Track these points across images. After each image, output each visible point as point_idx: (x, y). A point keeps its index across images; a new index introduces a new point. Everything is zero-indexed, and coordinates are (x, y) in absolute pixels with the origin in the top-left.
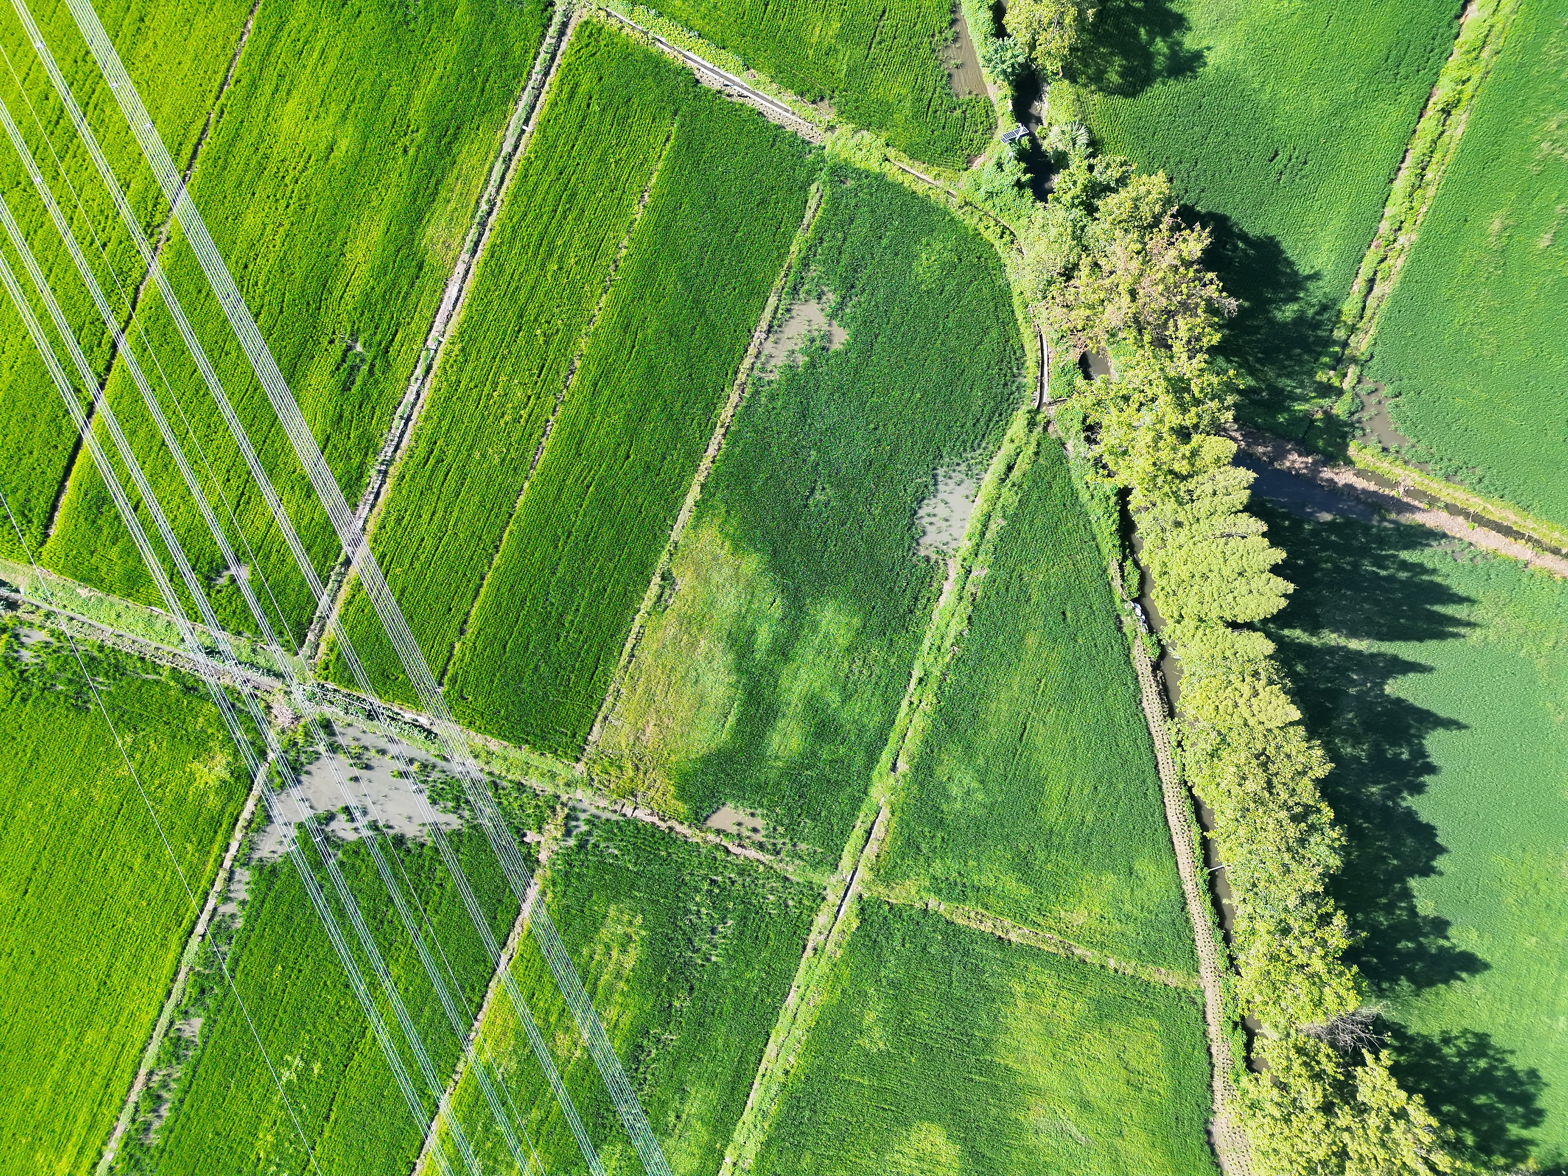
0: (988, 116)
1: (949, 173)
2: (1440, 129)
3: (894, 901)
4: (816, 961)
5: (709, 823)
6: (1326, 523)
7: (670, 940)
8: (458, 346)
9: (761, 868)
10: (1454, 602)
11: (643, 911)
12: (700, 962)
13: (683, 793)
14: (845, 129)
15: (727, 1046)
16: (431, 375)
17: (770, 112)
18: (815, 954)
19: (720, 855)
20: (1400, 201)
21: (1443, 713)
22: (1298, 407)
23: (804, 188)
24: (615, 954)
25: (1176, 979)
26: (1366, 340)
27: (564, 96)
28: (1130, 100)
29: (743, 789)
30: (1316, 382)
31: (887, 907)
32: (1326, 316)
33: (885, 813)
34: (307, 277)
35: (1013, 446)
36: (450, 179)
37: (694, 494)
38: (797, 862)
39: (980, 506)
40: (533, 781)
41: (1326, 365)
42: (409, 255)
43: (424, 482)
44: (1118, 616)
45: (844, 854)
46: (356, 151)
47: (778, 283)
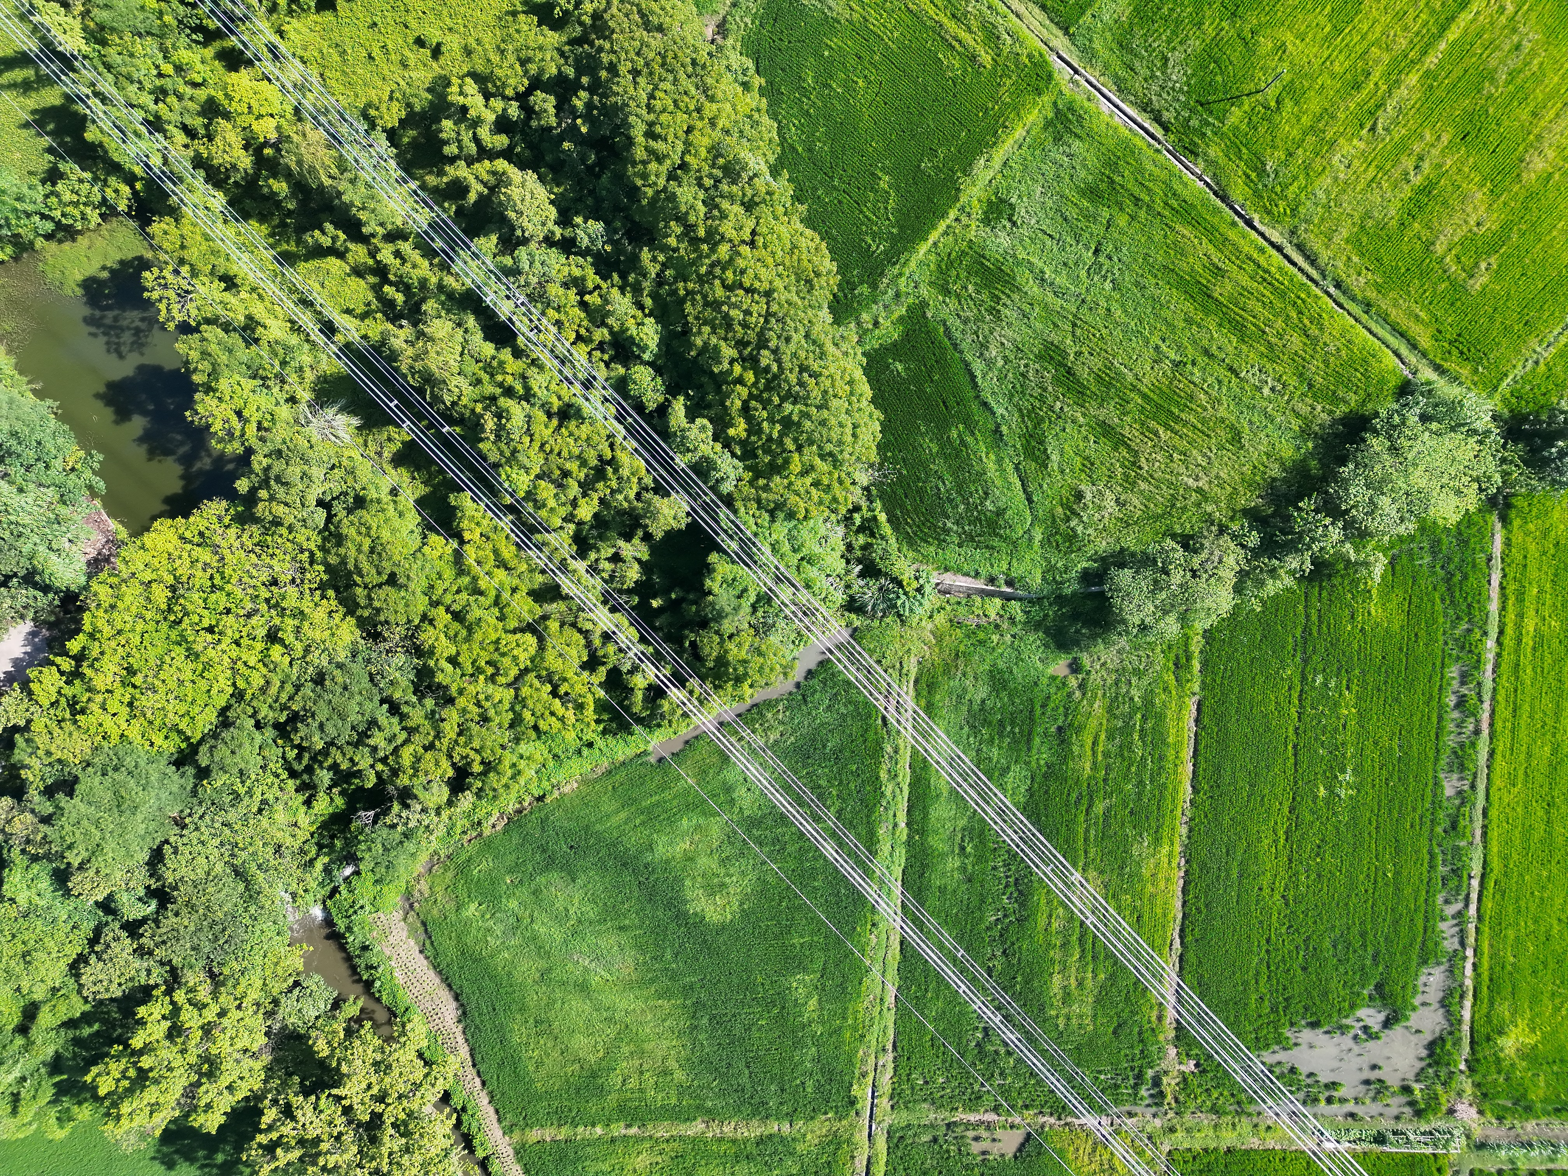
4: (880, 1040)
5: (1023, 1133)
18: (883, 1046)
25: (534, 1135)
40: (1206, 1120)
45: (885, 1149)
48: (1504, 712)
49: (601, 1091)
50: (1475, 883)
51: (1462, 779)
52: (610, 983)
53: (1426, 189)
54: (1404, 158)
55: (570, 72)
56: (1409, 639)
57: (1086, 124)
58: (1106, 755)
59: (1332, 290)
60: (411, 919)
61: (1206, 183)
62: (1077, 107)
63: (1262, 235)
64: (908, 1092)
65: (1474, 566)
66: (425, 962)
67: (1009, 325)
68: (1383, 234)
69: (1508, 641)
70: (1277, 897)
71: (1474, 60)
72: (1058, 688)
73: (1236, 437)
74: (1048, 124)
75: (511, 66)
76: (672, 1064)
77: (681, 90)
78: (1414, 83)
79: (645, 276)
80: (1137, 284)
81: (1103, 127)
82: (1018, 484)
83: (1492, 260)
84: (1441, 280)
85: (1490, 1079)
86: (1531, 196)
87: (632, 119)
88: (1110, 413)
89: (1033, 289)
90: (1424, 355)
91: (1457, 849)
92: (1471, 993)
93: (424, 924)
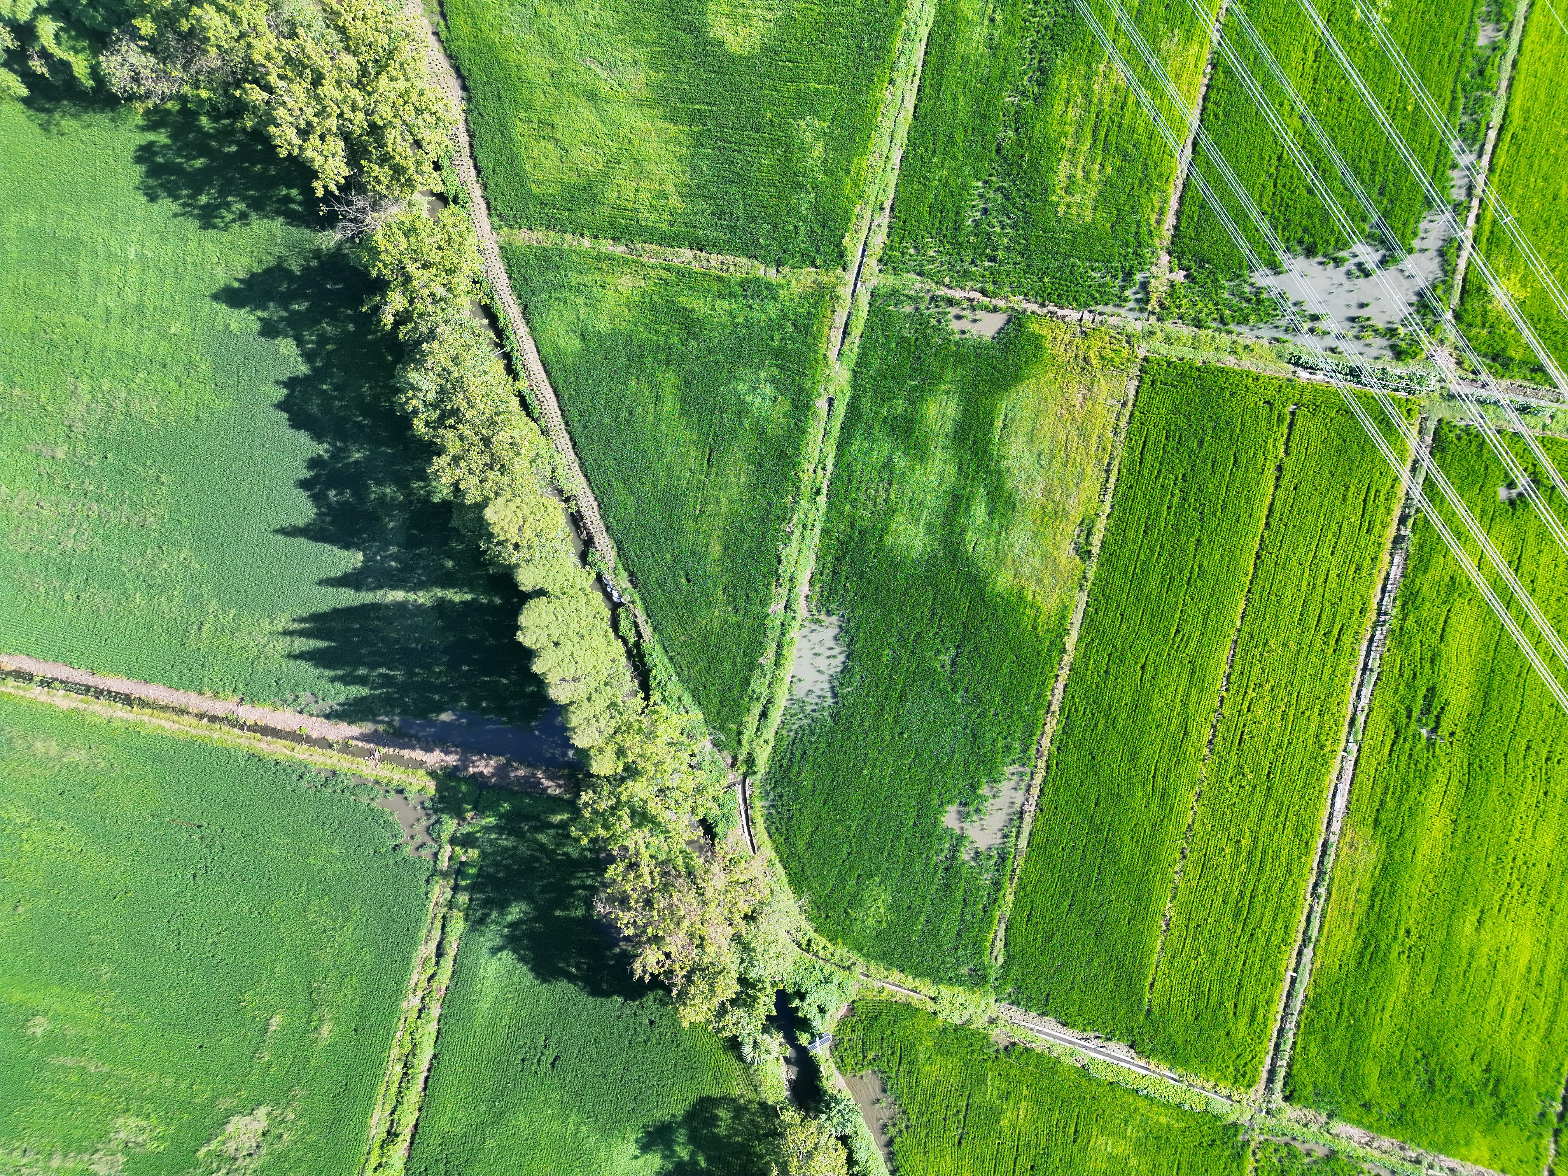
0: (841, 1057)
1: (870, 996)
2: (395, 1116)
3: (810, 269)
4: (879, 198)
5: (1005, 317)
6: (445, 710)
7: (1028, 196)
8: (1326, 750)
9: (947, 280)
10: (308, 653)
11: (1059, 220)
12: (993, 179)
13: (1036, 342)
14: (980, 1022)
15: (955, 99)
16: (1348, 717)
17: (1055, 1028)
18: (881, 205)
19: (990, 287)
20: (424, 1039)
21: (302, 540)
22: (491, 820)
23: (1010, 959)
24: (1079, 174)
25: (522, 237)
26: (435, 896)
27: (1261, 1013)
28: (705, 1093)
29: (978, 356)
30: (478, 847)
31: (818, 262)
32: (479, 914)
33: (832, 355)
34: (1486, 795)
35: (765, 737)
36: (1360, 912)
37: (1071, 642)
38: (912, 293)
39: (786, 672)
40: (1186, 332)
41: (472, 866)
42: (1390, 831)
43: (1341, 610)
44: (635, 587)
45: (867, 308)
46: (1455, 924)
47: (1021, 861)
49: (594, 200)
50: (1492, 134)
51: (1497, 30)
66: (437, 44)
91: (1479, 99)
92: (1470, 243)
93: (440, 4)
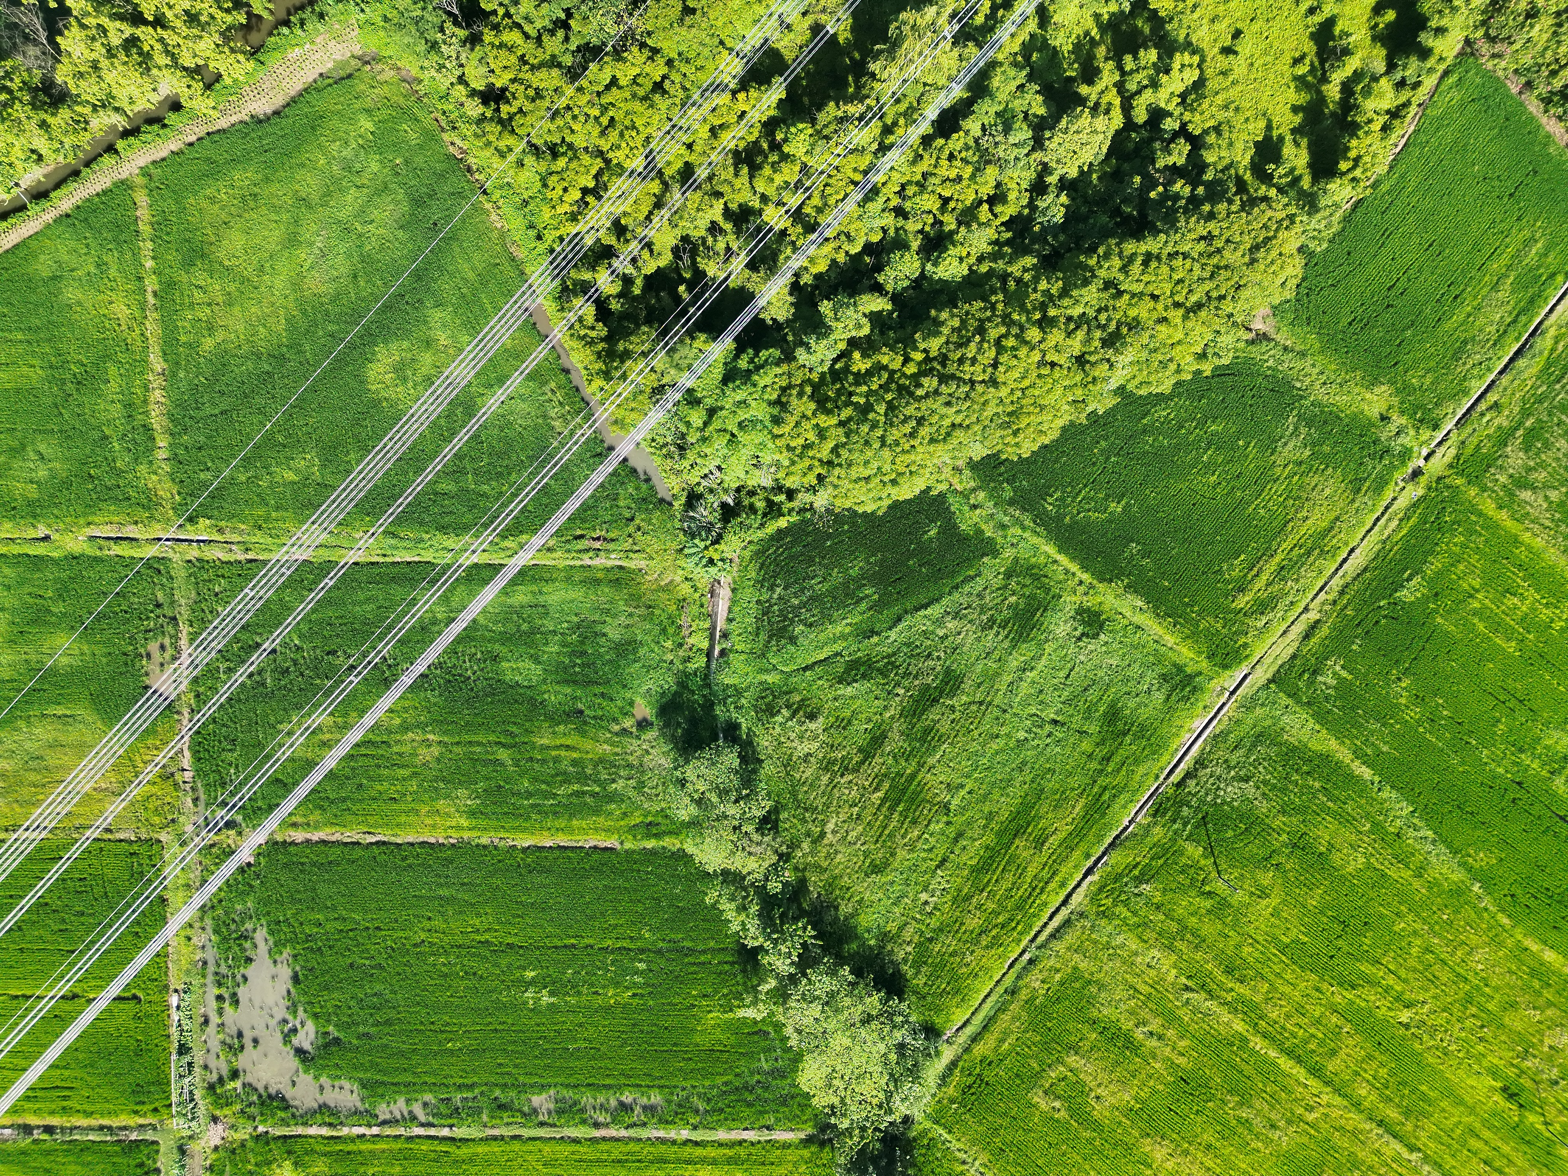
4: (258, 546)
18: (250, 549)
25: (141, 198)
33: (93, 531)
45: (147, 556)
48: (618, 1151)
49: (188, 264)
50: (445, 1132)
51: (550, 1113)
52: (299, 268)
53: (1130, 1044)
54: (1159, 1021)
55: (1209, 176)
56: (686, 1052)
57: (1181, 705)
58: (557, 760)
59: (1027, 956)
60: (353, 62)
61: (1127, 828)
62: (1198, 694)
63: (1078, 885)
64: (206, 577)
65: (761, 1113)
66: (311, 80)
67: (978, 639)
68: (1083, 1003)
69: (688, 1149)
70: (423, 935)
71: (1260, 1085)
72: (621, 709)
73: (877, 869)
74: (1180, 669)
75: (1213, 116)
76: (220, 336)
77: (1194, 286)
78: (1235, 1027)
79: (1010, 262)
80: (1024, 763)
81: (1178, 723)
82: (822, 657)
83: (1063, 1113)
84: (1041, 1063)
85: (250, 1156)
86: (1128, 1149)
87: (1162, 237)
88: (895, 742)
89: (1015, 661)
90: (967, 1050)
91: (479, 1111)
92: (335, 1134)
93: (350, 76)
